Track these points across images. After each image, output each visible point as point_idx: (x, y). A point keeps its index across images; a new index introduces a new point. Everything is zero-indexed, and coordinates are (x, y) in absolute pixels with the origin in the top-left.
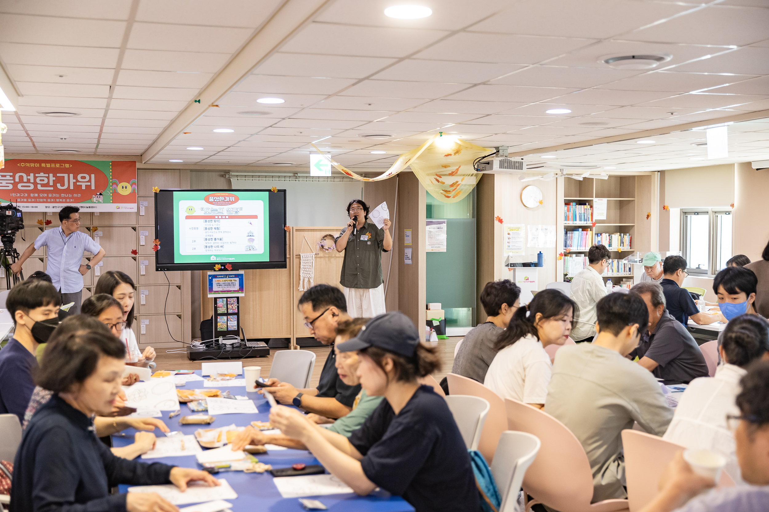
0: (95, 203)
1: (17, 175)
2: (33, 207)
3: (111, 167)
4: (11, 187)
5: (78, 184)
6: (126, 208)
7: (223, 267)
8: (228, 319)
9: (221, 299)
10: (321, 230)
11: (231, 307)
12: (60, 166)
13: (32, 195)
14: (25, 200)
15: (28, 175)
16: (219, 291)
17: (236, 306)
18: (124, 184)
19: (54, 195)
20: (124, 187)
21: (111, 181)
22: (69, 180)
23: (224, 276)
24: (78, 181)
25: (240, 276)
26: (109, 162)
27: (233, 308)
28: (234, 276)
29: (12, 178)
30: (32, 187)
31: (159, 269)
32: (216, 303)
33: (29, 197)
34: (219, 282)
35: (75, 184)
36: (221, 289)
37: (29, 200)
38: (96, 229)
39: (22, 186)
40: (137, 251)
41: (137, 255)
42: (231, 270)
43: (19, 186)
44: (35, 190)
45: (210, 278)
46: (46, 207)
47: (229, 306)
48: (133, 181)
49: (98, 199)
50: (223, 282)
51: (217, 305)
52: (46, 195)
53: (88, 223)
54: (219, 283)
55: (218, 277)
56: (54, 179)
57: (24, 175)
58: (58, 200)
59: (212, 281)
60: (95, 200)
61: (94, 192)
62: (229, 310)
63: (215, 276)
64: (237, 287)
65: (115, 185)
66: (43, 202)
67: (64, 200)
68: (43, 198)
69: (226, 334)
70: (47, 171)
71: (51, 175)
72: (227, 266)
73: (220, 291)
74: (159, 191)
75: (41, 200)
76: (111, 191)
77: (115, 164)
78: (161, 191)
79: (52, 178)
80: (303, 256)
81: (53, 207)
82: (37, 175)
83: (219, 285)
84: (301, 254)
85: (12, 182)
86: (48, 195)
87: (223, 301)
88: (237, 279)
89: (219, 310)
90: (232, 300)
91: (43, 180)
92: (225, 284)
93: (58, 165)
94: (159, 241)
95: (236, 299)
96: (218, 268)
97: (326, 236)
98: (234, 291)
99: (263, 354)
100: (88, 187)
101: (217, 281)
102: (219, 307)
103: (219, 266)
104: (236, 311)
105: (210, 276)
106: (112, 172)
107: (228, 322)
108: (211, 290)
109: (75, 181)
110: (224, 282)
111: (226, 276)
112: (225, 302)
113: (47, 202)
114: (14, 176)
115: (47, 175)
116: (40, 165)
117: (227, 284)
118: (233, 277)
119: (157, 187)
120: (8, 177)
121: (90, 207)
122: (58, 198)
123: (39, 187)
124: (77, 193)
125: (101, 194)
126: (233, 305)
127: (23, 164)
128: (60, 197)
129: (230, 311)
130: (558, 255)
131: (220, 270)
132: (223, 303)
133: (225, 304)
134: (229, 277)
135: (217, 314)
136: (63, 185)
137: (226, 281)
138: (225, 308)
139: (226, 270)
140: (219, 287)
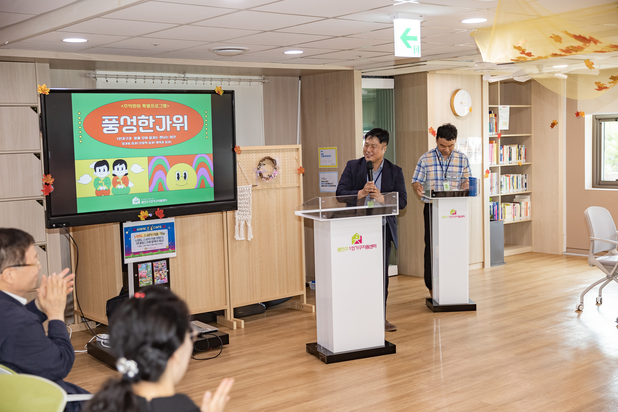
7: (151, 214)
9: (144, 265)
11: (158, 275)
16: (140, 252)
17: (166, 274)
23: (147, 228)
25: (170, 227)
28: (160, 227)
31: (54, 225)
32: (136, 271)
34: (140, 238)
36: (142, 249)
42: (161, 218)
45: (127, 233)
47: (156, 274)
50: (145, 238)
51: (138, 274)
54: (139, 240)
55: (138, 230)
59: (130, 237)
62: (155, 281)
63: (134, 229)
64: (165, 244)
72: (157, 213)
73: (142, 252)
74: (49, 92)
78: (51, 91)
80: (238, 190)
83: (140, 242)
88: (166, 231)
89: (142, 282)
90: (159, 265)
92: (149, 240)
94: (52, 178)
95: (165, 262)
96: (144, 217)
98: (162, 250)
101: (137, 236)
102: (141, 278)
103: (146, 213)
104: (166, 281)
105: (127, 229)
108: (130, 251)
110: (147, 237)
111: (150, 228)
112: (150, 269)
117: (151, 240)
118: (159, 229)
119: (44, 85)
126: (161, 272)
130: (485, 172)
131: (148, 218)
132: (146, 271)
133: (150, 271)
134: (154, 230)
137: (149, 235)
138: (151, 278)
139: (157, 218)
140: (139, 245)
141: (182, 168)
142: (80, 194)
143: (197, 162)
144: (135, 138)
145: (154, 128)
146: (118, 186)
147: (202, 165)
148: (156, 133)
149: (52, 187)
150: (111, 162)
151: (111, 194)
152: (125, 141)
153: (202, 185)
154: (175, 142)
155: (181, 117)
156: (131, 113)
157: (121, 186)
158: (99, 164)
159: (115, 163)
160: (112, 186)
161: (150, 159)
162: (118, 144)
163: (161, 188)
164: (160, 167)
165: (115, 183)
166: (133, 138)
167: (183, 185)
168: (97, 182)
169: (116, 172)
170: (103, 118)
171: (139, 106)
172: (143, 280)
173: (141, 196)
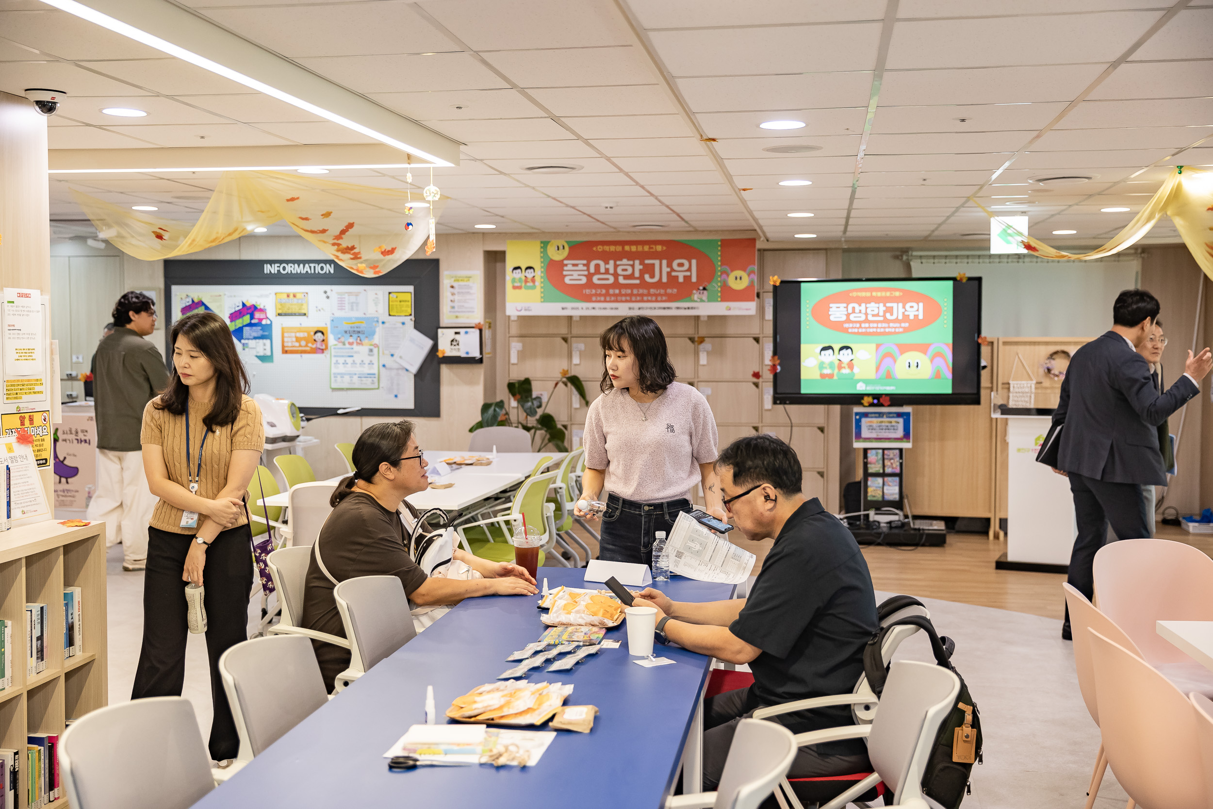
0: (696, 301)
1: (593, 264)
2: (612, 309)
3: (719, 248)
4: (584, 280)
5: (674, 274)
6: (740, 309)
7: (876, 401)
8: (886, 483)
9: (874, 451)
10: (1047, 343)
11: (889, 464)
12: (650, 248)
13: (611, 291)
14: (602, 299)
15: (607, 263)
16: (871, 438)
17: (898, 464)
18: (738, 273)
19: (641, 291)
20: (738, 278)
21: (719, 268)
22: (661, 269)
23: (880, 415)
24: (673, 270)
25: (906, 416)
26: (717, 241)
27: (893, 466)
28: (895, 415)
29: (585, 268)
30: (611, 280)
31: (778, 402)
32: (865, 456)
33: (607, 294)
35: (669, 274)
36: (874, 435)
37: (608, 299)
38: (702, 340)
39: (599, 279)
40: (761, 374)
41: (761, 380)
42: (889, 406)
43: (595, 279)
44: (616, 285)
45: (858, 417)
46: (630, 308)
47: (887, 463)
48: (750, 268)
49: (700, 296)
50: (878, 425)
51: (867, 459)
52: (629, 291)
53: (691, 331)
54: (870, 426)
55: (870, 415)
56: (641, 267)
57: (601, 263)
58: (645, 298)
59: (861, 422)
60: (696, 296)
61: (695, 286)
62: (886, 469)
63: (866, 415)
64: (900, 433)
65: (724, 276)
66: (626, 301)
67: (654, 298)
68: (626, 295)
69: (880, 505)
70: (631, 256)
71: (637, 262)
72: (882, 399)
73: (873, 438)
74: (780, 283)
75: (624, 298)
76: (719, 284)
77: (725, 243)
78: (782, 282)
79: (638, 267)
80: (1015, 386)
81: (639, 309)
82: (618, 263)
83: (871, 428)
84: (1011, 382)
85: (586, 273)
86: (632, 291)
87: (877, 453)
88: (901, 420)
89: (871, 468)
90: (891, 454)
91: (626, 270)
92: (881, 428)
93: (646, 248)
94: (778, 359)
95: (897, 452)
96: (868, 403)
97: (1056, 353)
98: (896, 439)
99: (937, 541)
100: (687, 278)
101: (869, 422)
102: (870, 463)
103: (870, 399)
104: (898, 470)
105: (857, 414)
106: (721, 256)
107: (885, 488)
108: (859, 436)
109: (669, 270)
110: (880, 424)
111: (883, 415)
112: (880, 456)
113: (631, 301)
114: (587, 265)
115: (631, 262)
116: (623, 248)
117: (884, 428)
118: (894, 417)
119: (776, 276)
120: (581, 267)
121: (689, 308)
122: (646, 295)
123: (621, 280)
124: (672, 288)
125: (704, 289)
126: (892, 461)
127: (600, 248)
128: (649, 294)
129: (888, 470)
131: (872, 405)
132: (876, 457)
133: (880, 458)
134: (887, 417)
135: (867, 475)
136: (652, 276)
137: (881, 422)
138: (881, 465)
139: (882, 405)
140: (870, 431)
141: (914, 356)
142: (804, 375)
143: (932, 351)
144: (863, 325)
145: (884, 316)
146: (844, 371)
147: (938, 355)
148: (886, 320)
149: (779, 368)
150: (837, 348)
151: (835, 377)
152: (852, 328)
153: (938, 376)
154: (906, 330)
155: (915, 305)
156: (859, 301)
157: (846, 371)
158: (824, 349)
159: (841, 349)
160: (836, 371)
161: (878, 346)
162: (846, 331)
163: (889, 376)
164: (888, 355)
165: (840, 367)
166: (861, 325)
167: (913, 374)
168: (821, 365)
169: (841, 357)
170: (831, 305)
171: (868, 294)
172: (872, 466)
173: (867, 382)
